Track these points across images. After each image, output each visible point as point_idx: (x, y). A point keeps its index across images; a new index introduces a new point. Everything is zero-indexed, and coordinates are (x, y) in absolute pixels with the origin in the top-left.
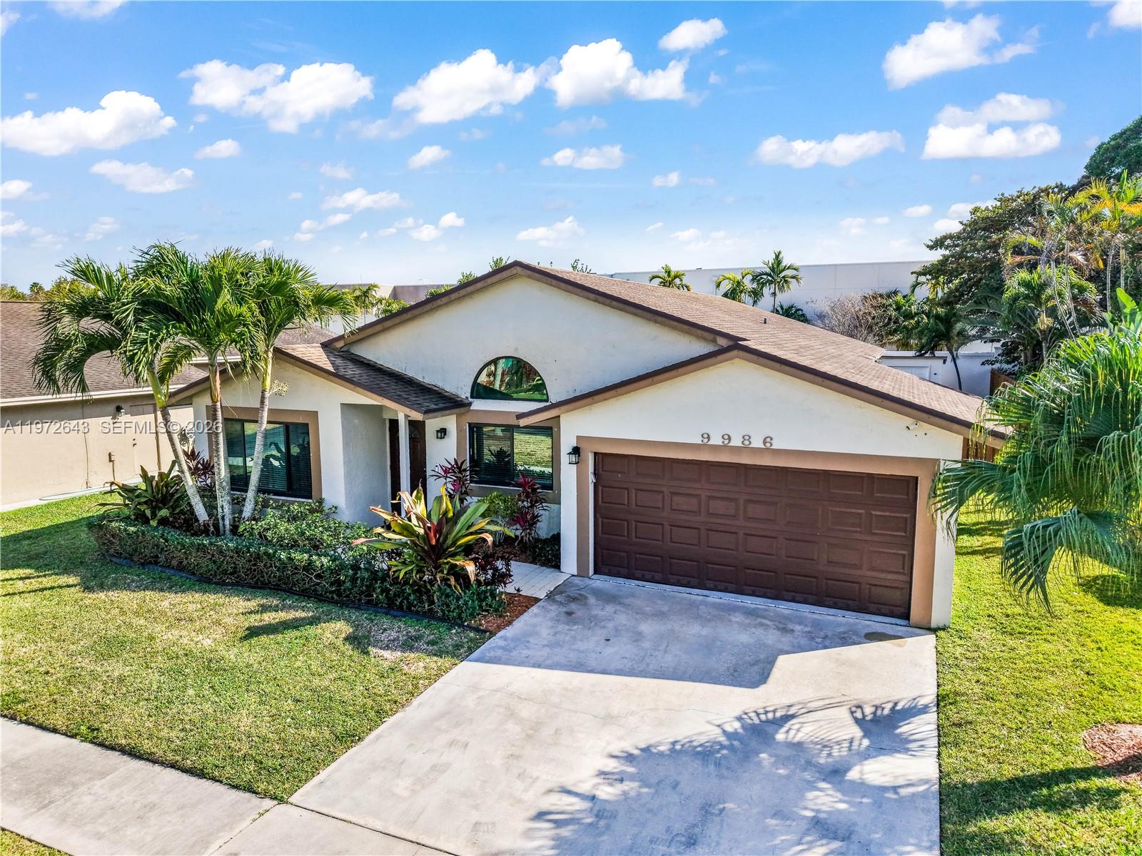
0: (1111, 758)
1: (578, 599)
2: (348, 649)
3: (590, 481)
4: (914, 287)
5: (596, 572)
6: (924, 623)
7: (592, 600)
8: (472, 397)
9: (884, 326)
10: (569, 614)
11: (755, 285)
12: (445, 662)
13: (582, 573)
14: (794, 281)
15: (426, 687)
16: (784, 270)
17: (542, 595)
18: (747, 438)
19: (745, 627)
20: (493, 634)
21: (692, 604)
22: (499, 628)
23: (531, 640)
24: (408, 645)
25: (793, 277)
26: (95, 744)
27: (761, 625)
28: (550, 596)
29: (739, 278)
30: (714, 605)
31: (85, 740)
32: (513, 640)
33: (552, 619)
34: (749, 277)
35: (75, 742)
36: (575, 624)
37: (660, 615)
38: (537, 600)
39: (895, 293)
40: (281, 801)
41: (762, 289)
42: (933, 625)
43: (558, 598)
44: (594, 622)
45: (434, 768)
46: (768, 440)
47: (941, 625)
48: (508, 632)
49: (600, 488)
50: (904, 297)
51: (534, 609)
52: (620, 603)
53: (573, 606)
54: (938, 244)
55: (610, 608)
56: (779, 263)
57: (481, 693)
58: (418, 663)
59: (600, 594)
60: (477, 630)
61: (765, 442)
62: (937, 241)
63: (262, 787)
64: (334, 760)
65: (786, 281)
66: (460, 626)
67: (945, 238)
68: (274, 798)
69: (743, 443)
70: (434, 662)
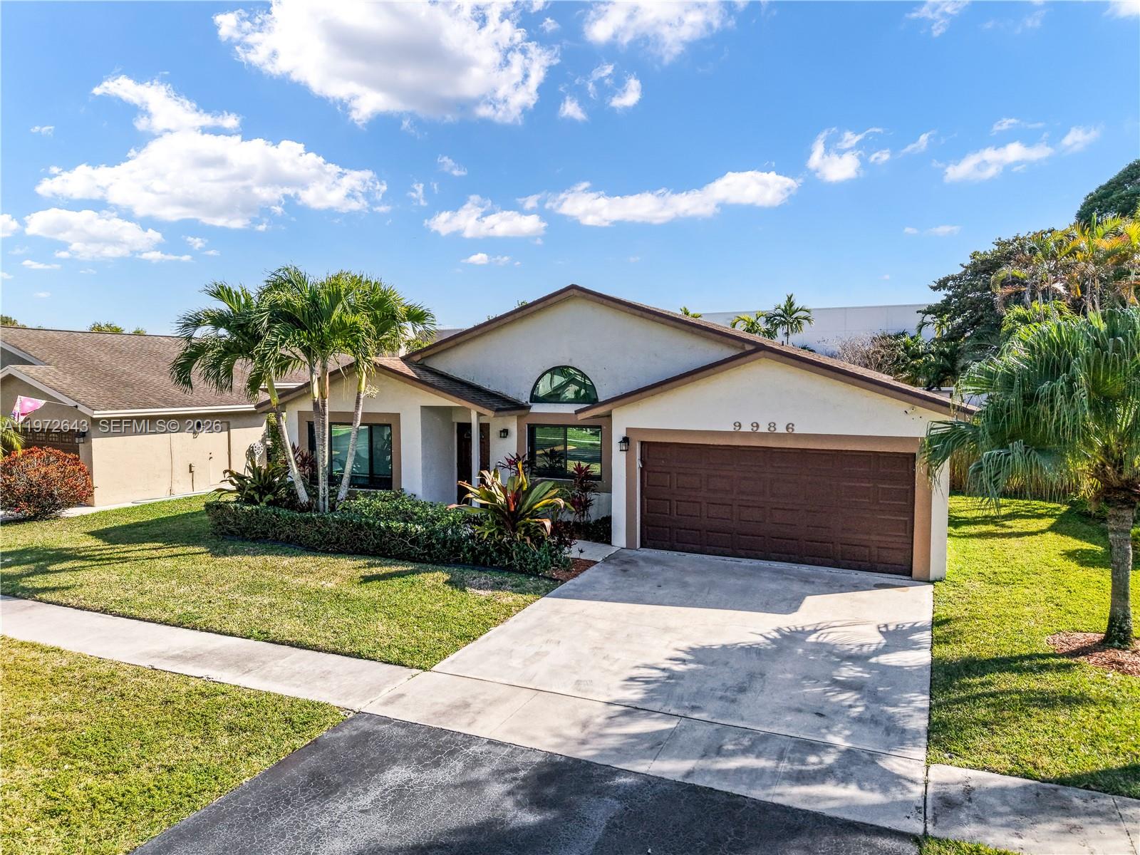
0: (1066, 648)
1: (631, 562)
2: (448, 588)
3: (638, 466)
4: (920, 327)
5: (642, 546)
6: (923, 577)
7: (641, 563)
8: (531, 402)
9: (893, 364)
10: (625, 571)
11: (769, 326)
12: (529, 597)
13: (630, 545)
14: (805, 322)
15: (517, 612)
16: (796, 311)
17: (600, 560)
18: (772, 425)
19: (773, 580)
20: (563, 582)
21: (727, 567)
22: (568, 579)
23: (595, 585)
24: (498, 586)
25: (806, 318)
26: (267, 641)
27: (786, 579)
28: (605, 560)
29: (753, 319)
30: (746, 567)
31: (257, 639)
32: (581, 585)
33: (610, 574)
34: (764, 319)
35: (251, 641)
36: (630, 577)
37: (702, 573)
38: (595, 563)
39: (904, 334)
40: (425, 669)
41: (775, 330)
42: (932, 578)
43: (613, 561)
44: (646, 576)
45: (537, 654)
46: (791, 426)
47: (938, 578)
48: (577, 580)
49: (646, 473)
50: (912, 338)
51: (594, 568)
52: (667, 566)
53: (626, 566)
54: (942, 285)
55: (657, 569)
56: (792, 305)
57: (562, 615)
58: (507, 598)
59: (646, 559)
60: (551, 579)
61: (787, 428)
62: (940, 282)
63: (409, 662)
64: (457, 650)
65: (799, 322)
66: (535, 576)
67: (947, 279)
68: (420, 668)
69: (769, 429)
70: (520, 598)
